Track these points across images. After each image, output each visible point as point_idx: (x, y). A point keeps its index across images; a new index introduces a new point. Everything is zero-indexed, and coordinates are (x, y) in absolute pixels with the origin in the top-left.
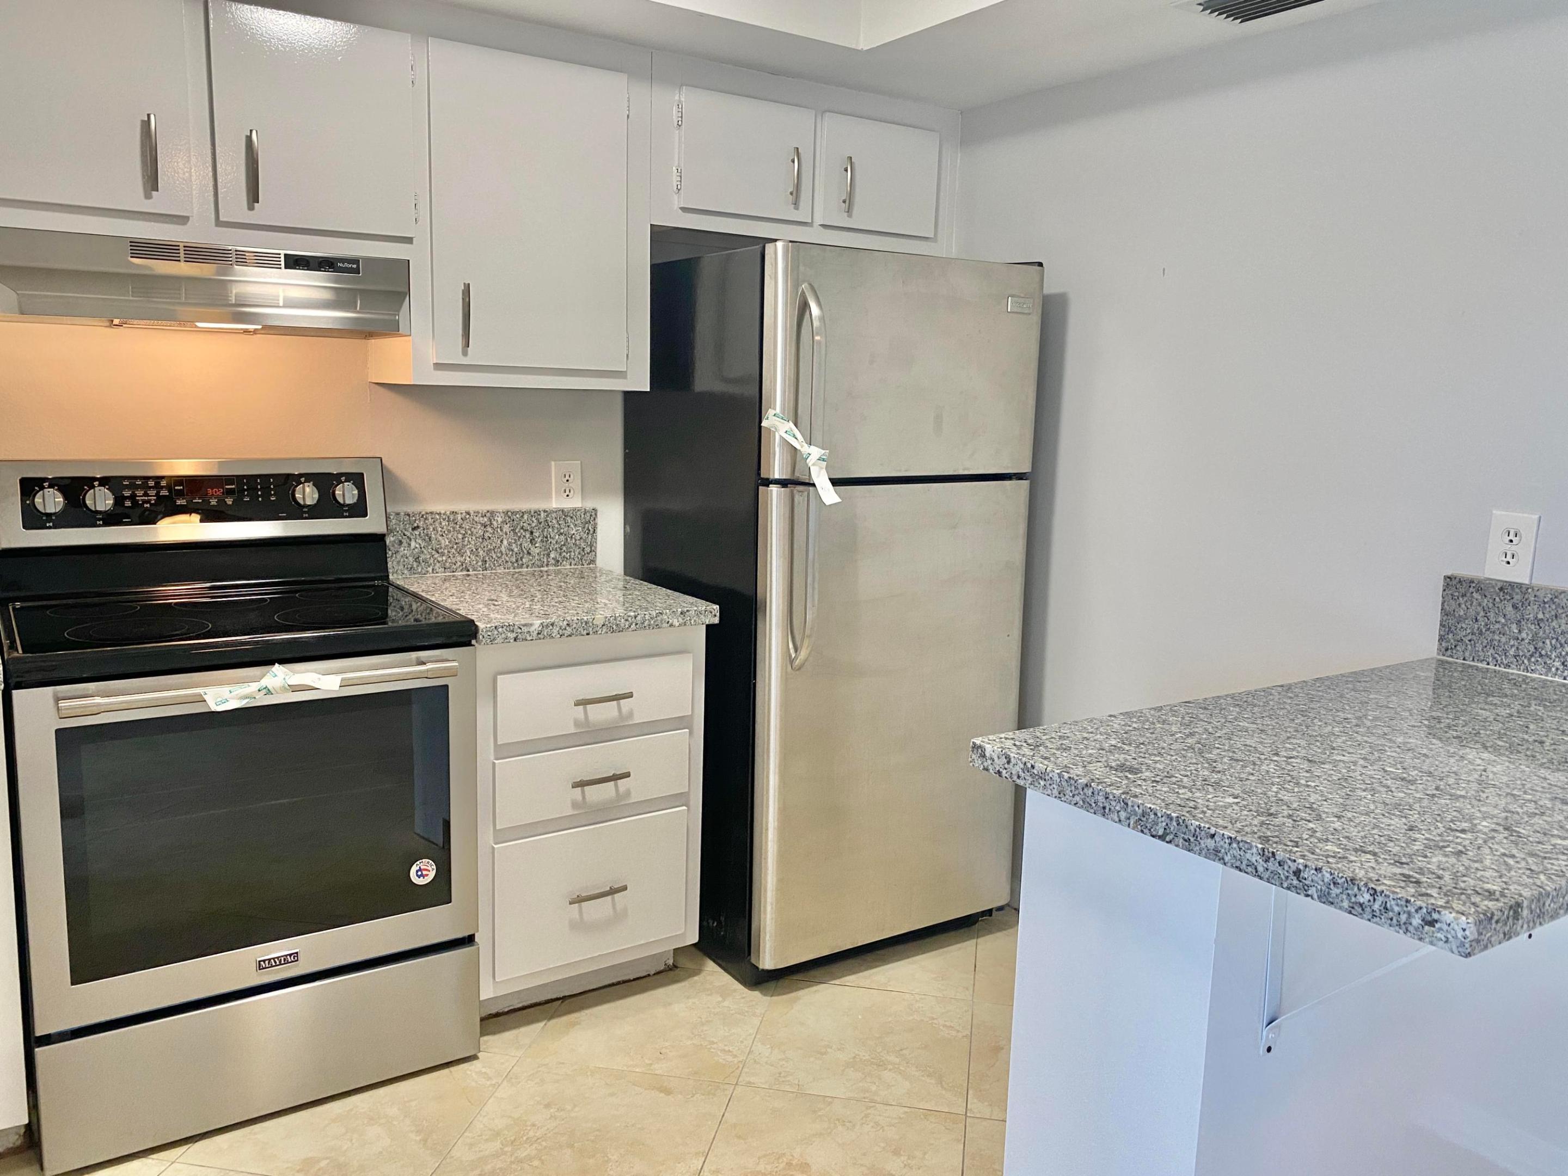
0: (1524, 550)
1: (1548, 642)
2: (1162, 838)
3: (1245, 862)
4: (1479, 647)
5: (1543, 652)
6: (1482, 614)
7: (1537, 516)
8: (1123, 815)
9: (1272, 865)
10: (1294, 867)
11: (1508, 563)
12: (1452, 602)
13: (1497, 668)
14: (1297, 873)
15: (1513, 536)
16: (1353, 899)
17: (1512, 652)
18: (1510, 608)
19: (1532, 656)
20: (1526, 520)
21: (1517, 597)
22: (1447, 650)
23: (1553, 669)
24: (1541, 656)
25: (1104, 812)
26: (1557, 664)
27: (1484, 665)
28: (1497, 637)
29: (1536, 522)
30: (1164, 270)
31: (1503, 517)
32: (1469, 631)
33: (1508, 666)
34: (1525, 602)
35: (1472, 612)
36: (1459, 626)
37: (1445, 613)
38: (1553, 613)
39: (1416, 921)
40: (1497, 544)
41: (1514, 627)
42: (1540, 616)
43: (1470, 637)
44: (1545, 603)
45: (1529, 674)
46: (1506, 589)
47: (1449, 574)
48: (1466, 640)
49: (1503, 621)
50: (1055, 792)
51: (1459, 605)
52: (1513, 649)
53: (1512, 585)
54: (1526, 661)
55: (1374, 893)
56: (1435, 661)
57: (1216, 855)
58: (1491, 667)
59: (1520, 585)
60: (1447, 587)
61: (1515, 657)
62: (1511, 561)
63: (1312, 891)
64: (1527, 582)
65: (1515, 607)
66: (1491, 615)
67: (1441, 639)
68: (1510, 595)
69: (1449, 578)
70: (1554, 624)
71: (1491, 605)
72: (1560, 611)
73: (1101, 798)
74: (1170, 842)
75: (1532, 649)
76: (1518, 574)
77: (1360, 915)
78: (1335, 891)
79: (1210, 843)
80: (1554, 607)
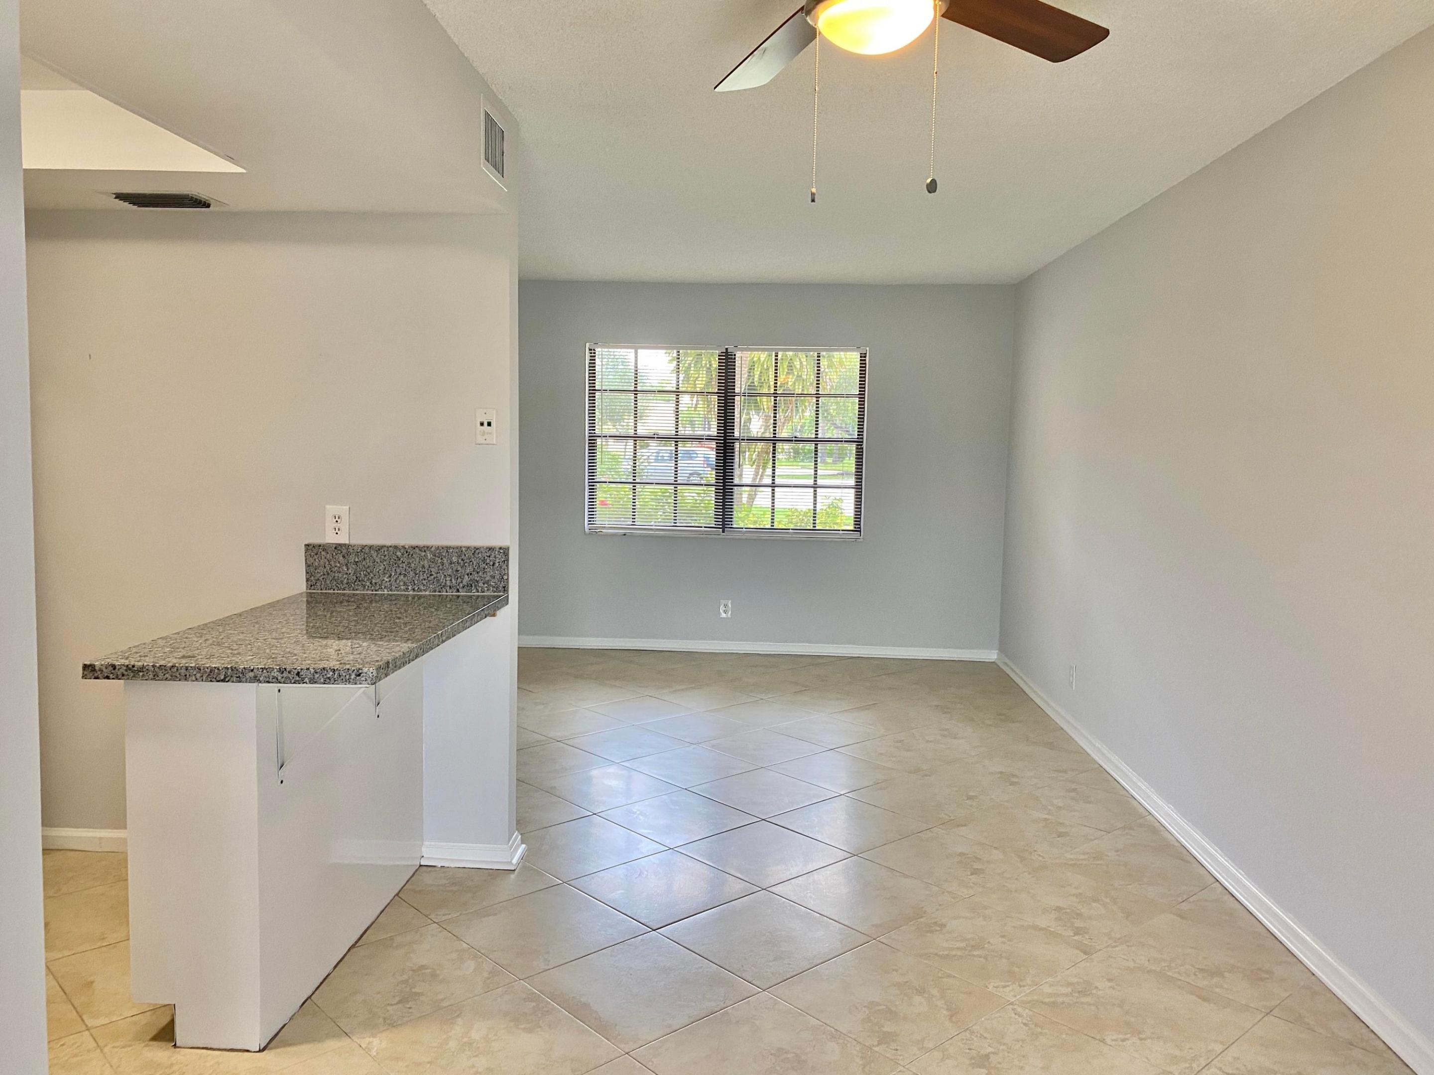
0: (344, 526)
1: (362, 573)
2: (223, 681)
3: (271, 678)
4: (328, 582)
5: (360, 579)
6: (327, 563)
7: (348, 507)
8: (198, 675)
9: (285, 675)
10: (296, 672)
11: (337, 533)
12: (311, 559)
13: (339, 591)
14: (298, 674)
15: (337, 518)
16: (325, 677)
17: (345, 581)
18: (341, 558)
19: (355, 582)
20: (342, 509)
21: (344, 551)
22: (311, 586)
23: (367, 587)
24: (359, 581)
25: (186, 678)
26: (368, 584)
27: (331, 591)
28: (337, 575)
29: (348, 510)
30: (90, 355)
31: (332, 509)
32: (322, 573)
33: (344, 589)
34: (348, 553)
35: (322, 563)
36: (316, 572)
37: (308, 566)
38: (363, 557)
39: (353, 676)
40: (330, 524)
41: (344, 567)
42: (357, 560)
43: (322, 578)
44: (358, 552)
45: (355, 592)
46: (338, 547)
47: (307, 543)
48: (321, 579)
49: (339, 565)
50: (151, 676)
51: (315, 560)
52: (346, 580)
53: (340, 545)
54: (353, 585)
55: (334, 671)
56: (305, 594)
57: (256, 679)
58: (336, 591)
59: (345, 545)
60: (307, 551)
61: (347, 584)
62: (338, 532)
63: (307, 680)
64: (347, 542)
65: (344, 557)
66: (332, 563)
67: (307, 580)
68: (340, 550)
69: (307, 545)
70: (364, 563)
71: (331, 558)
72: (366, 556)
73: (183, 671)
74: (228, 681)
75: (355, 578)
76: (343, 539)
77: (329, 683)
78: (316, 676)
79: (251, 674)
80: (362, 554)
